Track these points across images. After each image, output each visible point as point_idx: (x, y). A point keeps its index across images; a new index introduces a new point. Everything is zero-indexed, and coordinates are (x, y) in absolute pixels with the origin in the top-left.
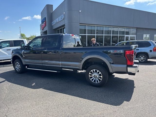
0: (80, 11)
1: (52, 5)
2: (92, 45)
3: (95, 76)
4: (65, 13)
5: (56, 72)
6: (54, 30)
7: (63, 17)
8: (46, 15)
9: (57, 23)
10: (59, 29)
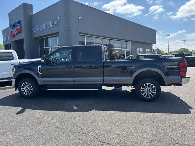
0: (79, 18)
1: (32, 5)
2: (116, 58)
3: (149, 90)
4: (59, 18)
5: (97, 90)
6: (34, 38)
7: (56, 23)
8: (23, 17)
9: (43, 29)
10: (44, 38)
